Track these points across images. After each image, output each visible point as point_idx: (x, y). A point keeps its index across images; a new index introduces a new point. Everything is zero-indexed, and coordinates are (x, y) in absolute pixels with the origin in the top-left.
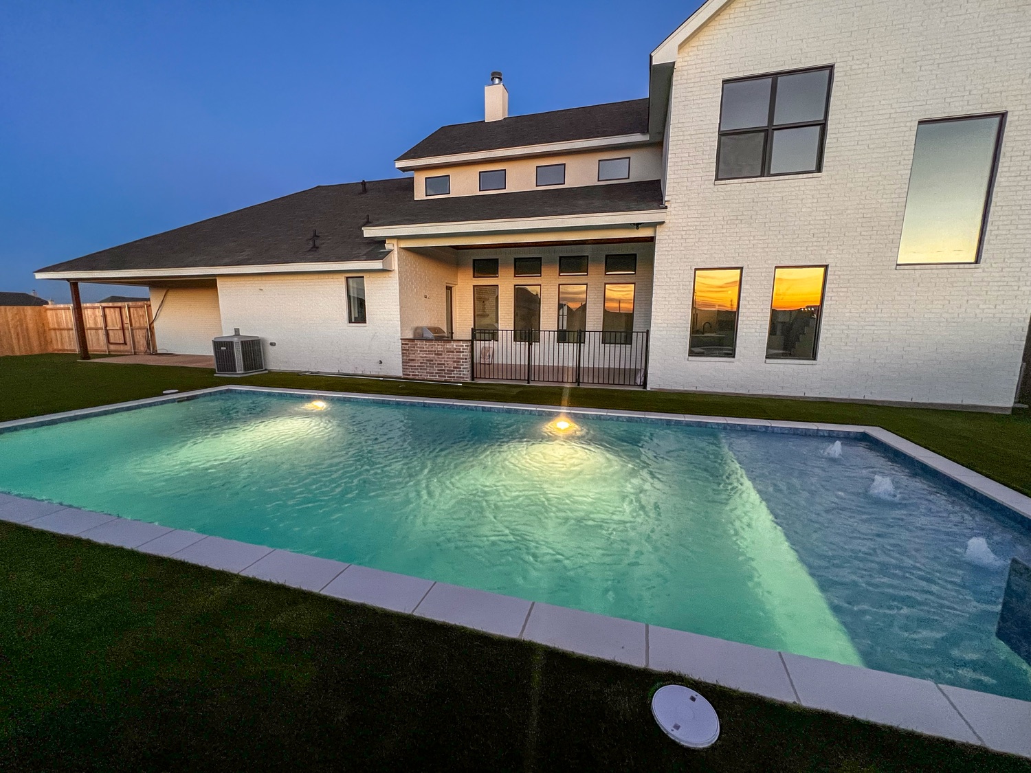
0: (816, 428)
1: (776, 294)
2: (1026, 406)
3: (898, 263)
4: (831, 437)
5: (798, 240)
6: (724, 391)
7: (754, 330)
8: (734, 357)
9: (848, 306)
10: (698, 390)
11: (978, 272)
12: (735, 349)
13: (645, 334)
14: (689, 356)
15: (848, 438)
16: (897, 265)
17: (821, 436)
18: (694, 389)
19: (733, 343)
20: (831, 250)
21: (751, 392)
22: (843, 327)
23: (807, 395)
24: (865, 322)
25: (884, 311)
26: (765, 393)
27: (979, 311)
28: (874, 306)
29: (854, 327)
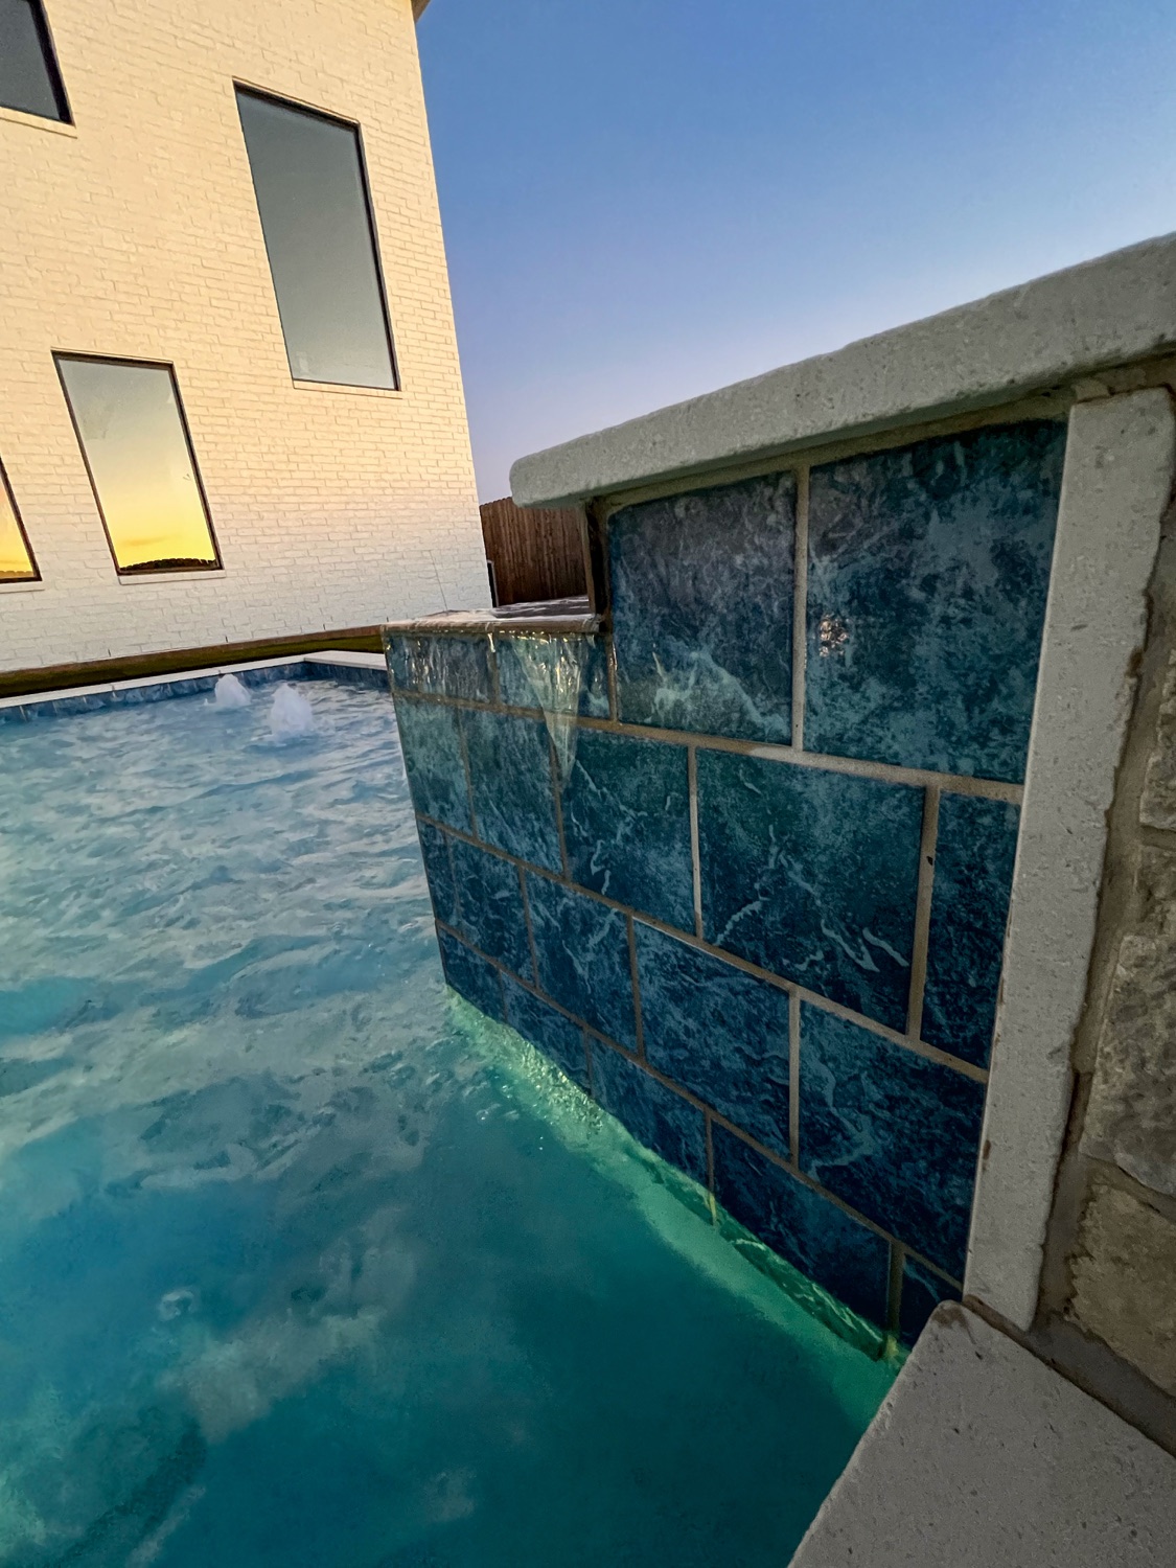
8: (37, 577)
11: (402, 405)
16: (294, 379)
20: (165, 328)
21: (115, 656)
22: (247, 499)
23: (232, 640)
24: (279, 487)
25: (302, 467)
26: (146, 650)
27: (422, 470)
28: (284, 458)
29: (265, 500)
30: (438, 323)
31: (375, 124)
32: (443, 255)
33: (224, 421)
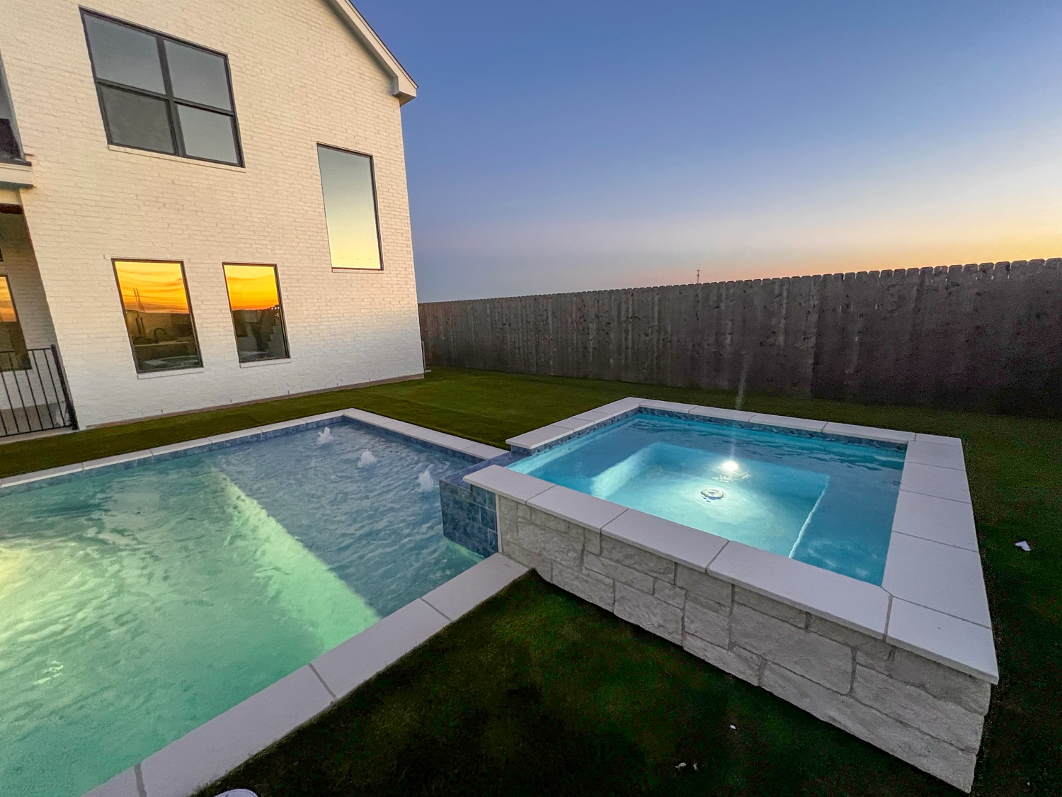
0: (305, 423)
1: (232, 293)
2: (430, 371)
3: (333, 266)
4: (320, 426)
5: (239, 236)
6: (201, 407)
7: (217, 334)
8: (202, 366)
9: (304, 304)
10: (164, 413)
11: (384, 277)
12: (200, 357)
13: (49, 353)
14: (137, 372)
15: (332, 424)
16: (333, 268)
17: (311, 429)
18: (160, 413)
19: (195, 350)
20: (275, 250)
21: (234, 402)
22: (305, 324)
23: (291, 393)
24: (321, 318)
25: (333, 308)
26: (249, 399)
27: (391, 306)
28: (325, 304)
29: (313, 324)
30: (404, 238)
31: (379, 155)
32: (408, 208)
33: (297, 289)
